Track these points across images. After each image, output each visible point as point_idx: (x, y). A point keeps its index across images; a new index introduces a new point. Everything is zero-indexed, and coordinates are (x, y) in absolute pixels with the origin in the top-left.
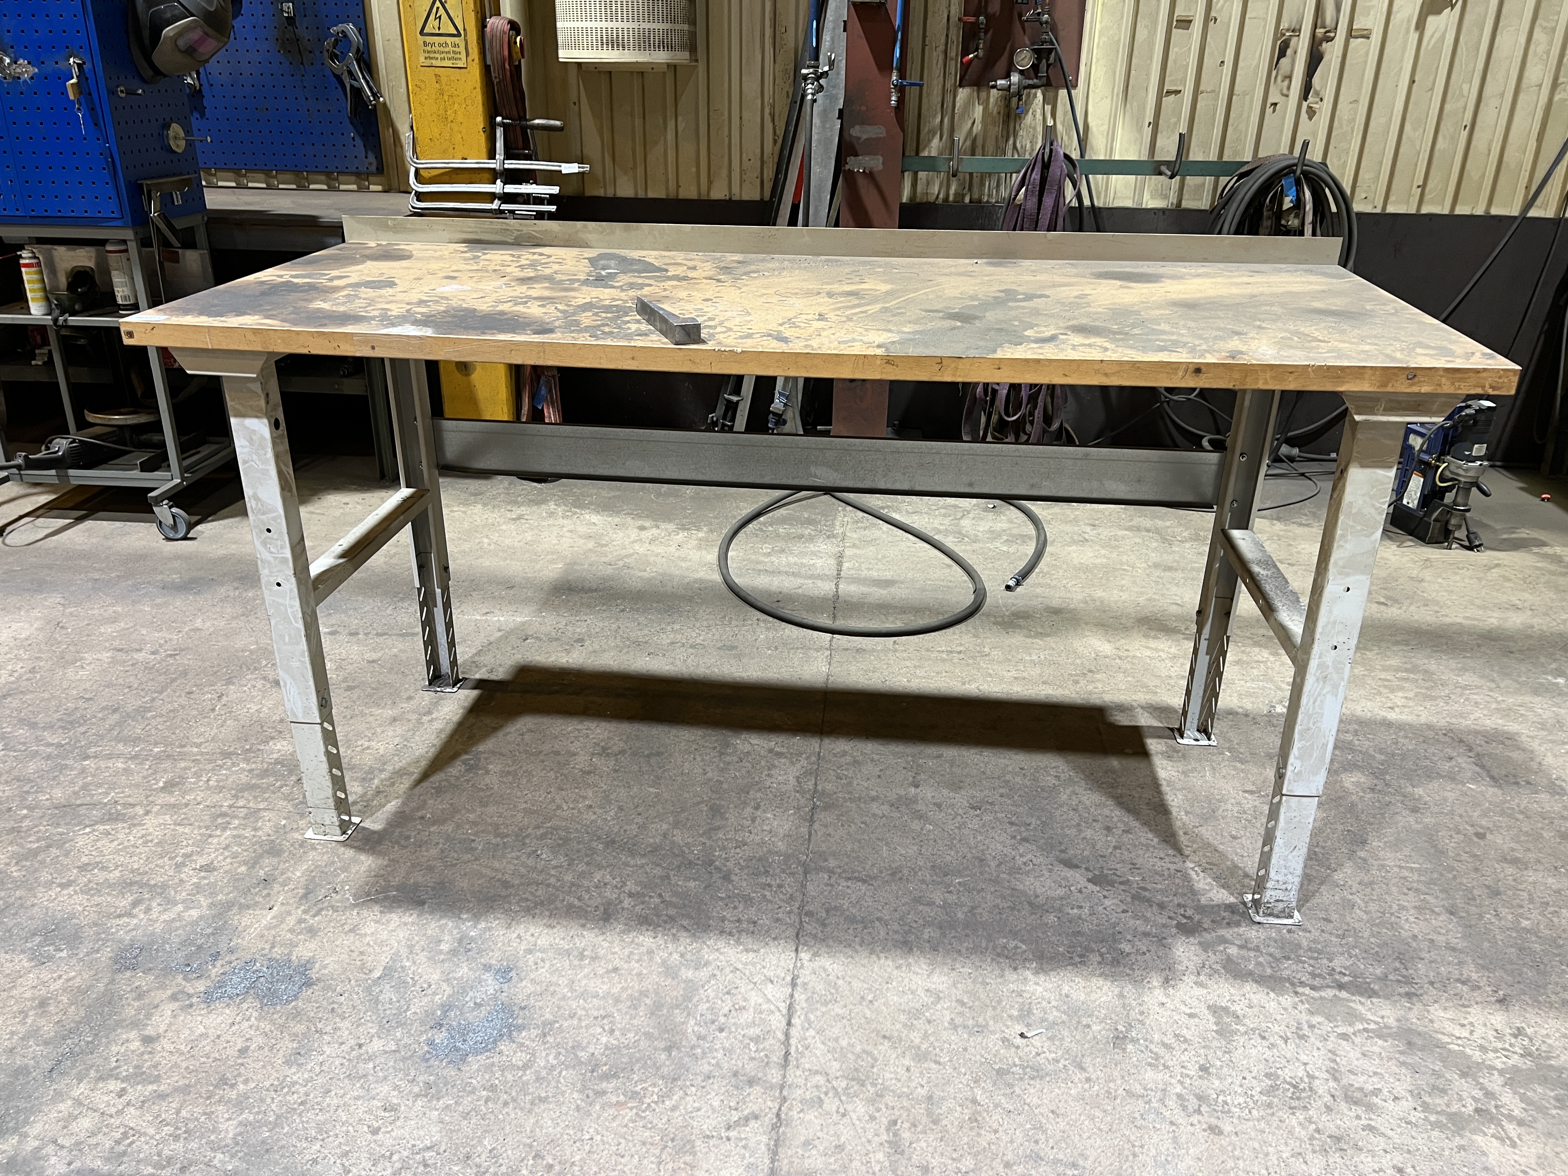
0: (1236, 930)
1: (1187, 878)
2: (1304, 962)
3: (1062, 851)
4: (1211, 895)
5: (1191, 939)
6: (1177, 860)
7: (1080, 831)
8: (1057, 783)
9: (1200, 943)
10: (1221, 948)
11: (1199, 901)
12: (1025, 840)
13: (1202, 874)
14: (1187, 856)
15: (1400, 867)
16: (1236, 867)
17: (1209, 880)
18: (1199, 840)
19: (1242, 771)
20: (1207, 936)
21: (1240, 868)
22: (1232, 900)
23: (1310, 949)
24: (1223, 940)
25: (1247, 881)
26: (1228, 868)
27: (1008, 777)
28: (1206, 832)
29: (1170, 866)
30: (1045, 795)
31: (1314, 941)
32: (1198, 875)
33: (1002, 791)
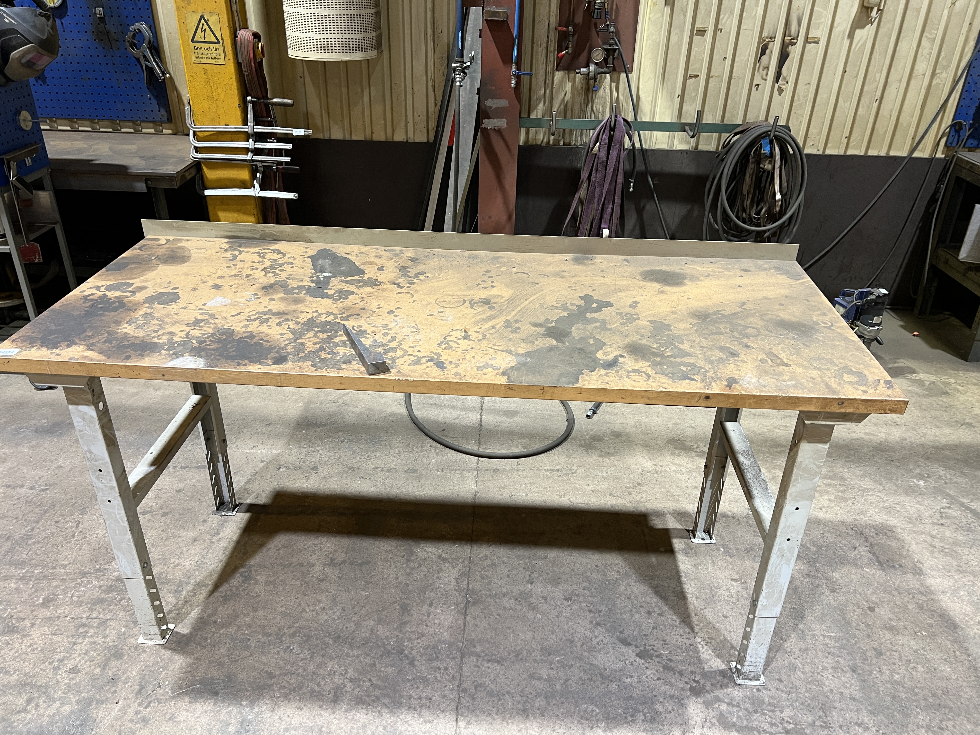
0: (726, 690)
1: (696, 651)
2: (765, 714)
3: (621, 632)
4: (711, 663)
5: (699, 699)
6: (690, 636)
7: (632, 615)
8: (618, 577)
9: (704, 702)
10: (717, 706)
11: (704, 668)
12: (598, 624)
13: (706, 647)
14: (697, 633)
15: (824, 636)
16: (726, 640)
17: (710, 652)
18: (704, 620)
19: (731, 562)
20: (709, 696)
21: (728, 641)
22: (723, 667)
23: (770, 704)
24: (718, 699)
25: (733, 651)
26: (721, 641)
27: (588, 573)
28: (708, 613)
29: (686, 641)
30: (610, 587)
31: (773, 697)
32: (703, 647)
33: (584, 585)
